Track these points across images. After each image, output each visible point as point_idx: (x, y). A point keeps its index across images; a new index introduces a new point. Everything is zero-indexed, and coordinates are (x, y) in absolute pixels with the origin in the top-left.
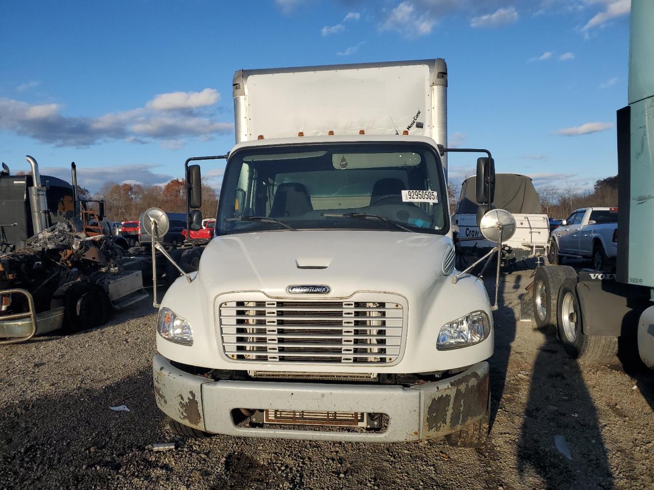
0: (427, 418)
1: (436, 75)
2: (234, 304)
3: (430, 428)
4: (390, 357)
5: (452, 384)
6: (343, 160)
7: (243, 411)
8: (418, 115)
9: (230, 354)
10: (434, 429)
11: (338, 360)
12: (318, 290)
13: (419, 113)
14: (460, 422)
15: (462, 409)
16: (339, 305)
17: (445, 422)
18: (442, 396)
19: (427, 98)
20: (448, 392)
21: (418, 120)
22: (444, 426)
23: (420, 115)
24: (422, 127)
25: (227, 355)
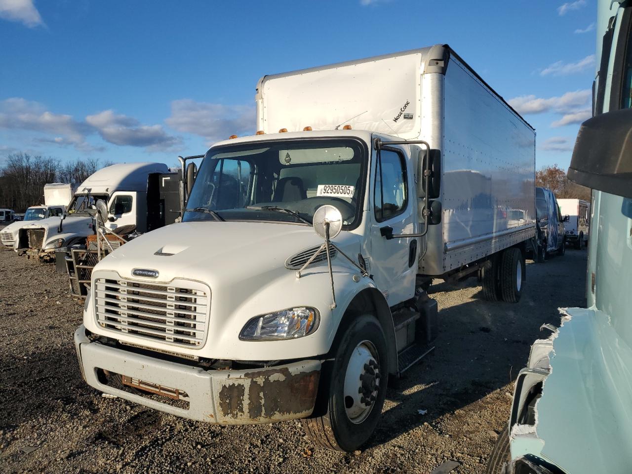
0: (220, 403)
1: (428, 63)
2: (104, 281)
3: (226, 414)
4: (199, 341)
5: (246, 375)
6: (288, 156)
7: (105, 372)
8: (406, 106)
9: (101, 322)
10: (230, 415)
11: (163, 338)
12: (151, 274)
13: (408, 104)
14: (263, 415)
15: (263, 402)
16: (165, 289)
17: (241, 410)
18: (234, 384)
19: (418, 88)
20: (241, 382)
21: (407, 111)
22: (241, 415)
23: (408, 107)
24: (411, 118)
25: (99, 323)
